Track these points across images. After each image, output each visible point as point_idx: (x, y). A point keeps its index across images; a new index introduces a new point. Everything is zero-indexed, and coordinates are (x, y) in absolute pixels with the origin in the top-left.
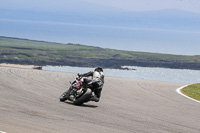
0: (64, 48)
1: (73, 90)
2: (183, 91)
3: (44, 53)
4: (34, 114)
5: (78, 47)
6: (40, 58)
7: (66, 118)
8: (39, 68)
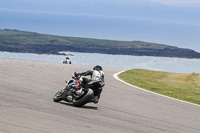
0: (1, 33)
1: (70, 90)
2: (120, 76)
5: (16, 33)
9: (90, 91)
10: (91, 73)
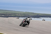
0: (24, 13)
1: (22, 23)
3: (20, 14)
4: (17, 30)
6: (19, 16)
7: (25, 31)
8: (18, 18)
9: (26, 23)
10: (27, 19)
